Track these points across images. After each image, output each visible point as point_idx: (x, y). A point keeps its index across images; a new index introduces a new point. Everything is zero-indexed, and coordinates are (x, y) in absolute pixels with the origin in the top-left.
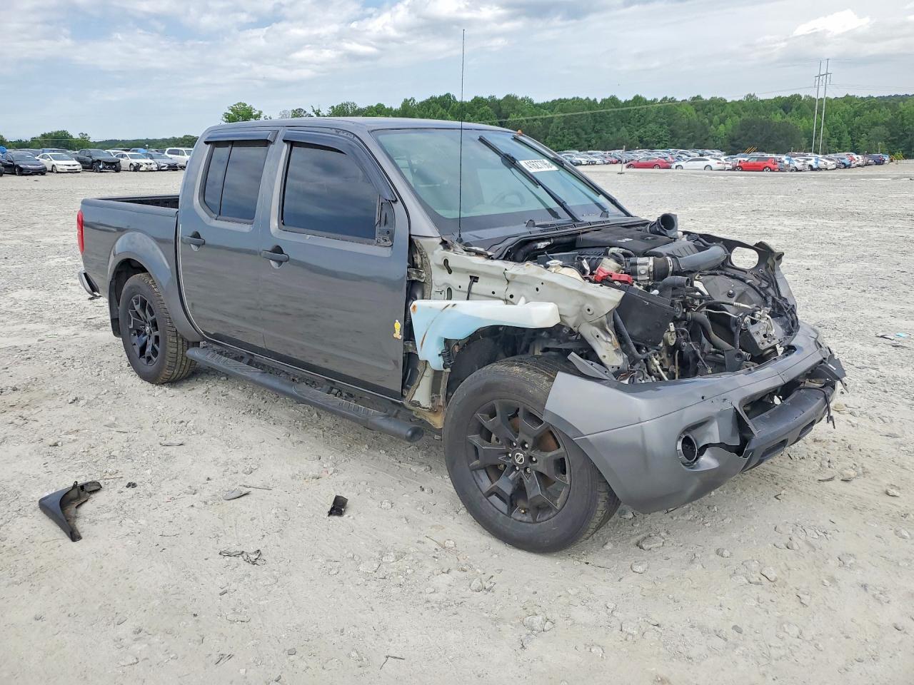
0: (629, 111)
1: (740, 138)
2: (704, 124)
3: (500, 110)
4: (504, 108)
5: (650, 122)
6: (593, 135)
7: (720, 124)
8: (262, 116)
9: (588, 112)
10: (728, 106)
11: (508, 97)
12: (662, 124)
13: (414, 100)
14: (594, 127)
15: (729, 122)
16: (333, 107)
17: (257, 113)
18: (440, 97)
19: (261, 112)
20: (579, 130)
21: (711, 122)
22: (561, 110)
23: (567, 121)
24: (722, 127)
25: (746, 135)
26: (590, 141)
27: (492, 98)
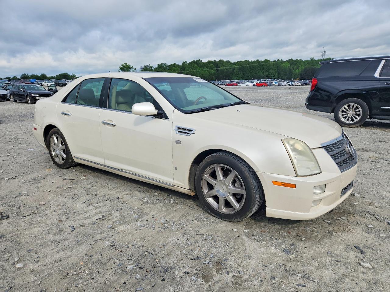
0: (263, 65)
1: (303, 74)
2: (290, 69)
3: (218, 65)
4: (219, 65)
5: (270, 69)
6: (250, 74)
7: (297, 69)
8: (133, 68)
9: (248, 65)
10: (302, 62)
11: (220, 60)
12: (275, 70)
13: (187, 62)
14: (250, 71)
15: (300, 69)
16: (158, 65)
17: (131, 67)
18: (197, 61)
19: (132, 67)
20: (244, 72)
21: (293, 69)
22: (238, 65)
23: (240, 69)
24: (297, 71)
25: (305, 73)
26: (248, 76)
27: (215, 61)
